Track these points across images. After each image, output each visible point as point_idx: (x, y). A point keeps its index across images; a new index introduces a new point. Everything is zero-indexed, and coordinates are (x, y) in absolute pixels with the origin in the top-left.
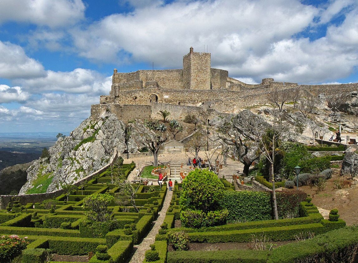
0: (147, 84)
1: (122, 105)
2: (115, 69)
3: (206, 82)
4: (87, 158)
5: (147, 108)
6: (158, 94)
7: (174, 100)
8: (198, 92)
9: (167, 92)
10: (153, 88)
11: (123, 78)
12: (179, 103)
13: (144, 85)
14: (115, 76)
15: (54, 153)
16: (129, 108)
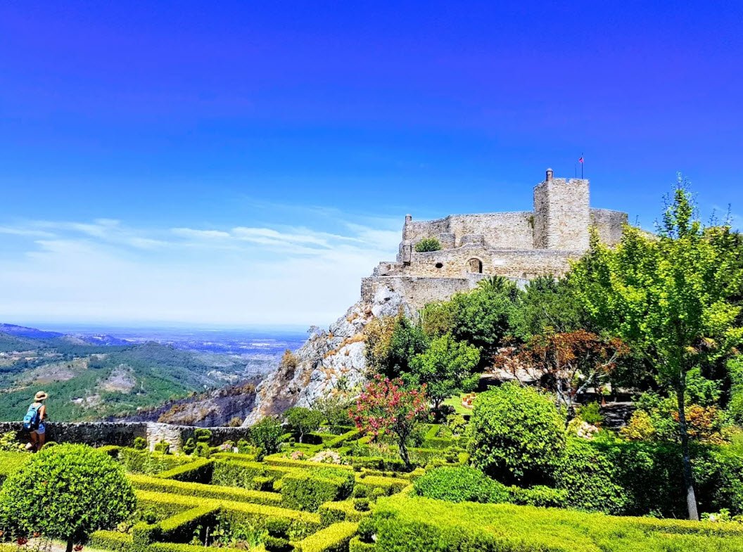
0: (464, 240)
1: (414, 278)
2: (408, 215)
3: (580, 235)
4: (353, 370)
5: (461, 283)
6: (483, 257)
7: (515, 269)
8: (563, 254)
9: (500, 252)
10: (473, 246)
11: (421, 230)
12: (525, 274)
13: (458, 241)
14: (408, 227)
15: (301, 360)
16: (426, 282)
